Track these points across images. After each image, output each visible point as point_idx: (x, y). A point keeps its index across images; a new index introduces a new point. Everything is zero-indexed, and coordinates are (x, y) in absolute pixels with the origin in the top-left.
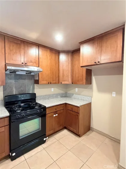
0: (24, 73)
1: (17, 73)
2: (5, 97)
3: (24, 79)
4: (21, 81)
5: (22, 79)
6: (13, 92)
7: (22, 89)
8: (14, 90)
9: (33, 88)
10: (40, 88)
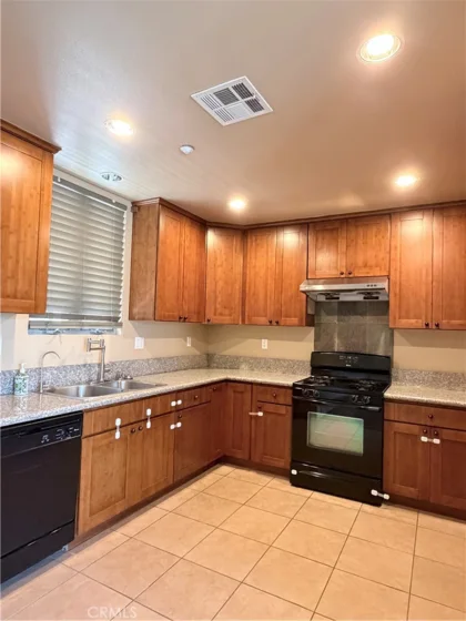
0: (360, 298)
1: (344, 298)
2: (314, 355)
3: (361, 314)
4: (354, 320)
5: (356, 314)
6: (333, 346)
7: (353, 340)
8: (336, 341)
9: (391, 343)
10: (414, 345)
